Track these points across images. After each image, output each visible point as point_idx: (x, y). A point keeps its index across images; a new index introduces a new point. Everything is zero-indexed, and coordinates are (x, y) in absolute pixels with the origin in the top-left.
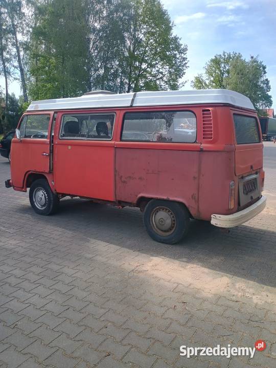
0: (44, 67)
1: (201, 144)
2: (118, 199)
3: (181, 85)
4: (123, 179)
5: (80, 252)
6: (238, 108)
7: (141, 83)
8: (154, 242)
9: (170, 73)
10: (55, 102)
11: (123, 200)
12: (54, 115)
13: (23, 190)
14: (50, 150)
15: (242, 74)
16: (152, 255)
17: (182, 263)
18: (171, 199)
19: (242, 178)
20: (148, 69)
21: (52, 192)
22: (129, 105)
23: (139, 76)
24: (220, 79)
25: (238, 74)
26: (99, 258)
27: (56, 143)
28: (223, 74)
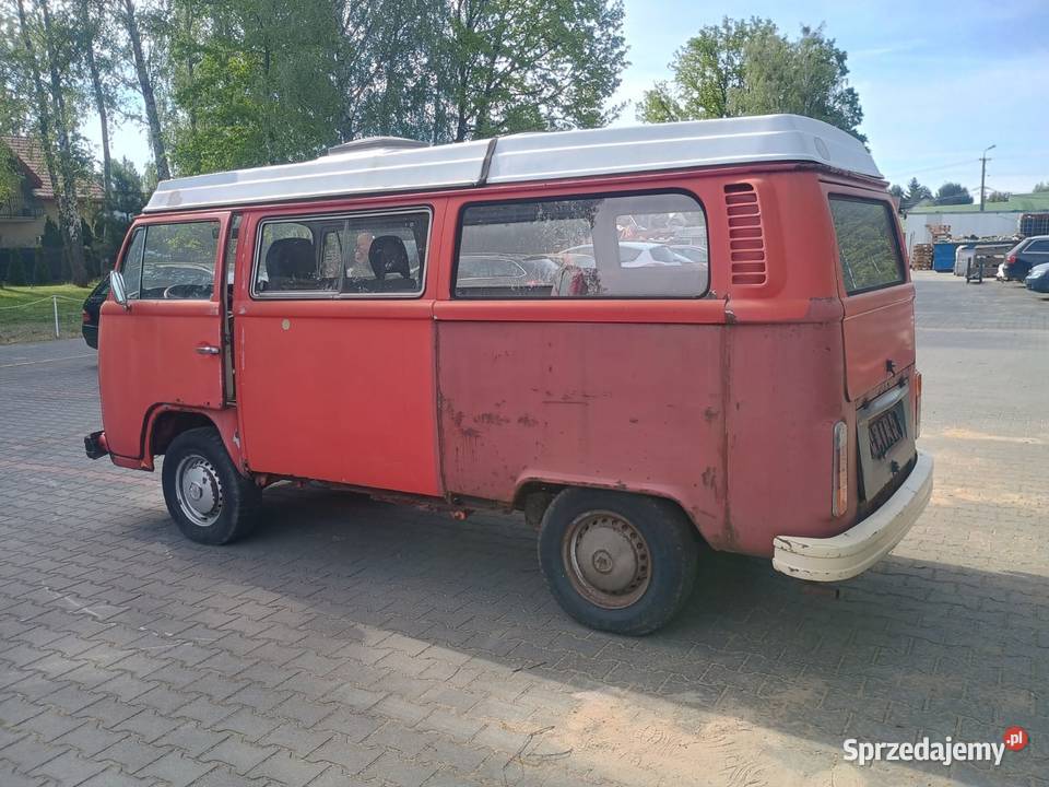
0: (213, 82)
1: (727, 300)
2: (452, 488)
3: (610, 116)
4: (467, 423)
5: (333, 684)
6: (840, 174)
7: (495, 115)
8: (580, 630)
9: (577, 81)
10: (234, 179)
11: (468, 492)
12: (231, 222)
13: (143, 464)
14: (223, 334)
15: (781, 78)
16: (579, 685)
17: (685, 710)
18: (633, 486)
19: (866, 404)
20: (515, 75)
21: (236, 471)
22: (475, 180)
23: (488, 92)
24: (719, 95)
25: (769, 78)
26: (395, 707)
27: (242, 312)
28: (725, 80)
